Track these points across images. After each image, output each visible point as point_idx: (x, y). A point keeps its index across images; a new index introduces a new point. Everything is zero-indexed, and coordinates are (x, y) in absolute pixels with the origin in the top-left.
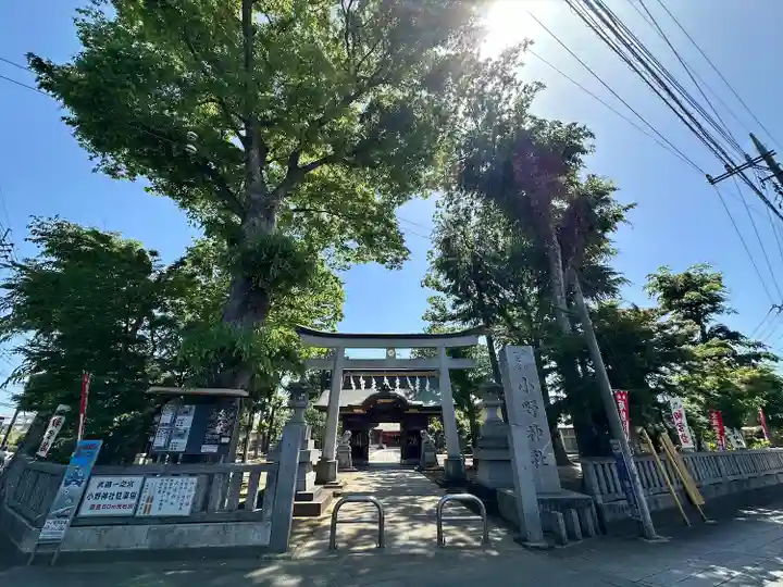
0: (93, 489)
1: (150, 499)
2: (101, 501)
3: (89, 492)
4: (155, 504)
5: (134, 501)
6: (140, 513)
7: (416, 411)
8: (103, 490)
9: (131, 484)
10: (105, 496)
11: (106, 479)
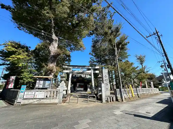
0: (26, 93)
1: (36, 95)
2: (27, 96)
3: (25, 94)
4: (38, 96)
5: (33, 96)
6: (35, 98)
7: (87, 81)
8: (28, 94)
9: (33, 93)
10: (28, 95)
11: (28, 92)
